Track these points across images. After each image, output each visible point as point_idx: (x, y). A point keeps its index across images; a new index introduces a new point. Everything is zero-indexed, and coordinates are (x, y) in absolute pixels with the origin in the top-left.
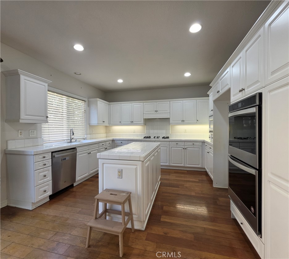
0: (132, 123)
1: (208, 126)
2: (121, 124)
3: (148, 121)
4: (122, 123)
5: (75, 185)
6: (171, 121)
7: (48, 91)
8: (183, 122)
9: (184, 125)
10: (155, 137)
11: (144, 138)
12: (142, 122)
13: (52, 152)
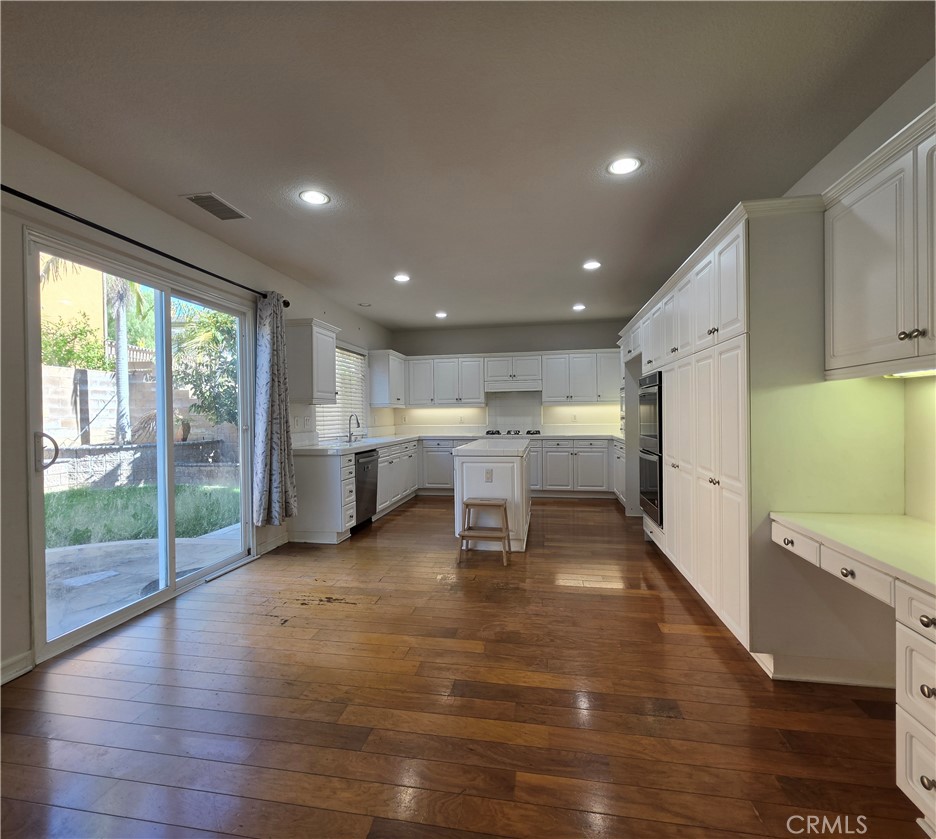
0: (459, 402)
1: (619, 407)
2: (433, 403)
3: (492, 398)
4: (436, 401)
5: (374, 519)
6: (544, 398)
7: (337, 347)
8: (570, 399)
9: (571, 405)
10: (509, 432)
11: (488, 433)
12: (482, 399)
13: (356, 454)
